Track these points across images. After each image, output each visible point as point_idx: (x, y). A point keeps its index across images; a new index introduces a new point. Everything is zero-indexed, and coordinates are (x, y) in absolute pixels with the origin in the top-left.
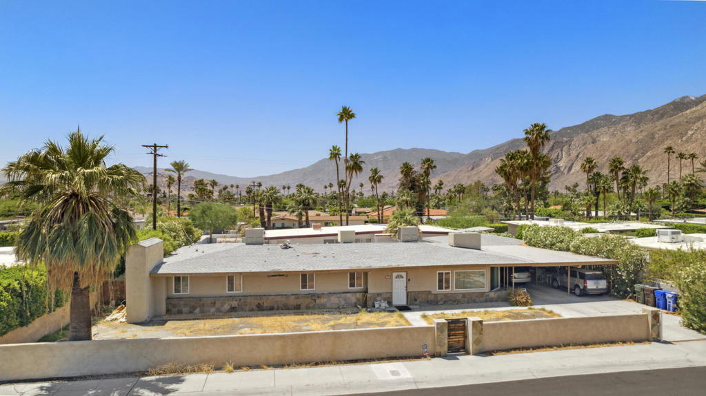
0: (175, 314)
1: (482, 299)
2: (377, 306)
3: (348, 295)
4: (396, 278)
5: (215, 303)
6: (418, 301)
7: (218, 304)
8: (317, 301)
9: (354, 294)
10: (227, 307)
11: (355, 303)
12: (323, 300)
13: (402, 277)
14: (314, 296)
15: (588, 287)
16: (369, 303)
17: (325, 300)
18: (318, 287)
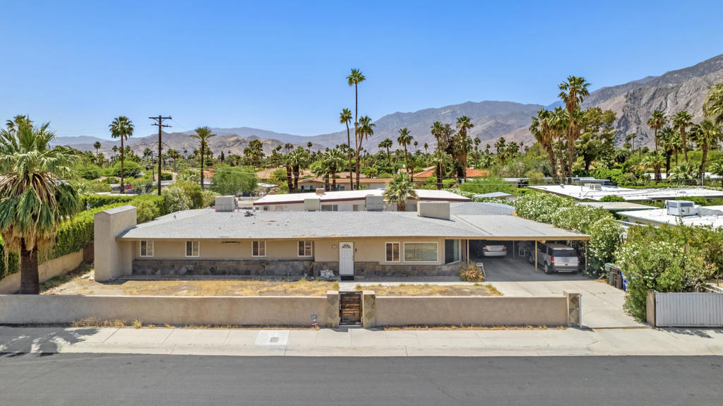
0: (140, 274)
1: (434, 272)
2: (322, 274)
3: (296, 263)
4: (343, 247)
5: (173, 266)
6: (365, 271)
7: (176, 267)
8: (266, 268)
9: (301, 262)
10: (184, 270)
11: (303, 271)
12: (272, 267)
13: (349, 247)
14: (263, 263)
15: (556, 265)
16: (315, 272)
17: (273, 267)
18: (268, 254)
